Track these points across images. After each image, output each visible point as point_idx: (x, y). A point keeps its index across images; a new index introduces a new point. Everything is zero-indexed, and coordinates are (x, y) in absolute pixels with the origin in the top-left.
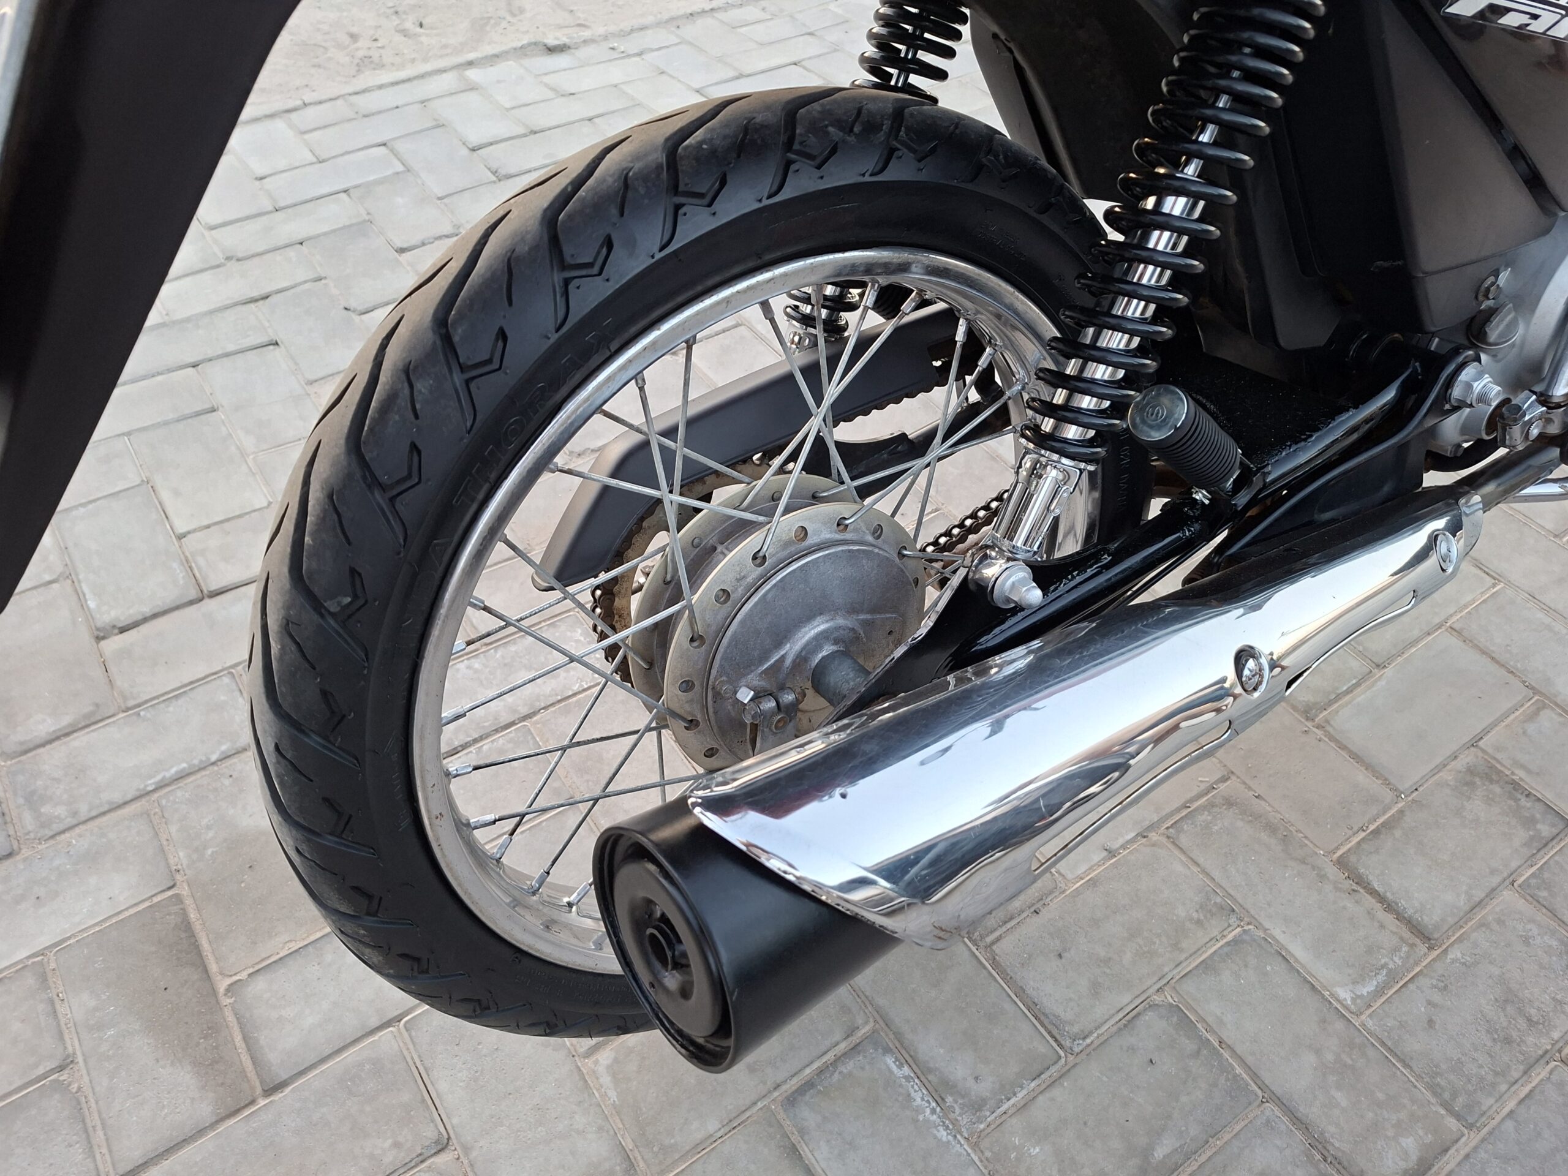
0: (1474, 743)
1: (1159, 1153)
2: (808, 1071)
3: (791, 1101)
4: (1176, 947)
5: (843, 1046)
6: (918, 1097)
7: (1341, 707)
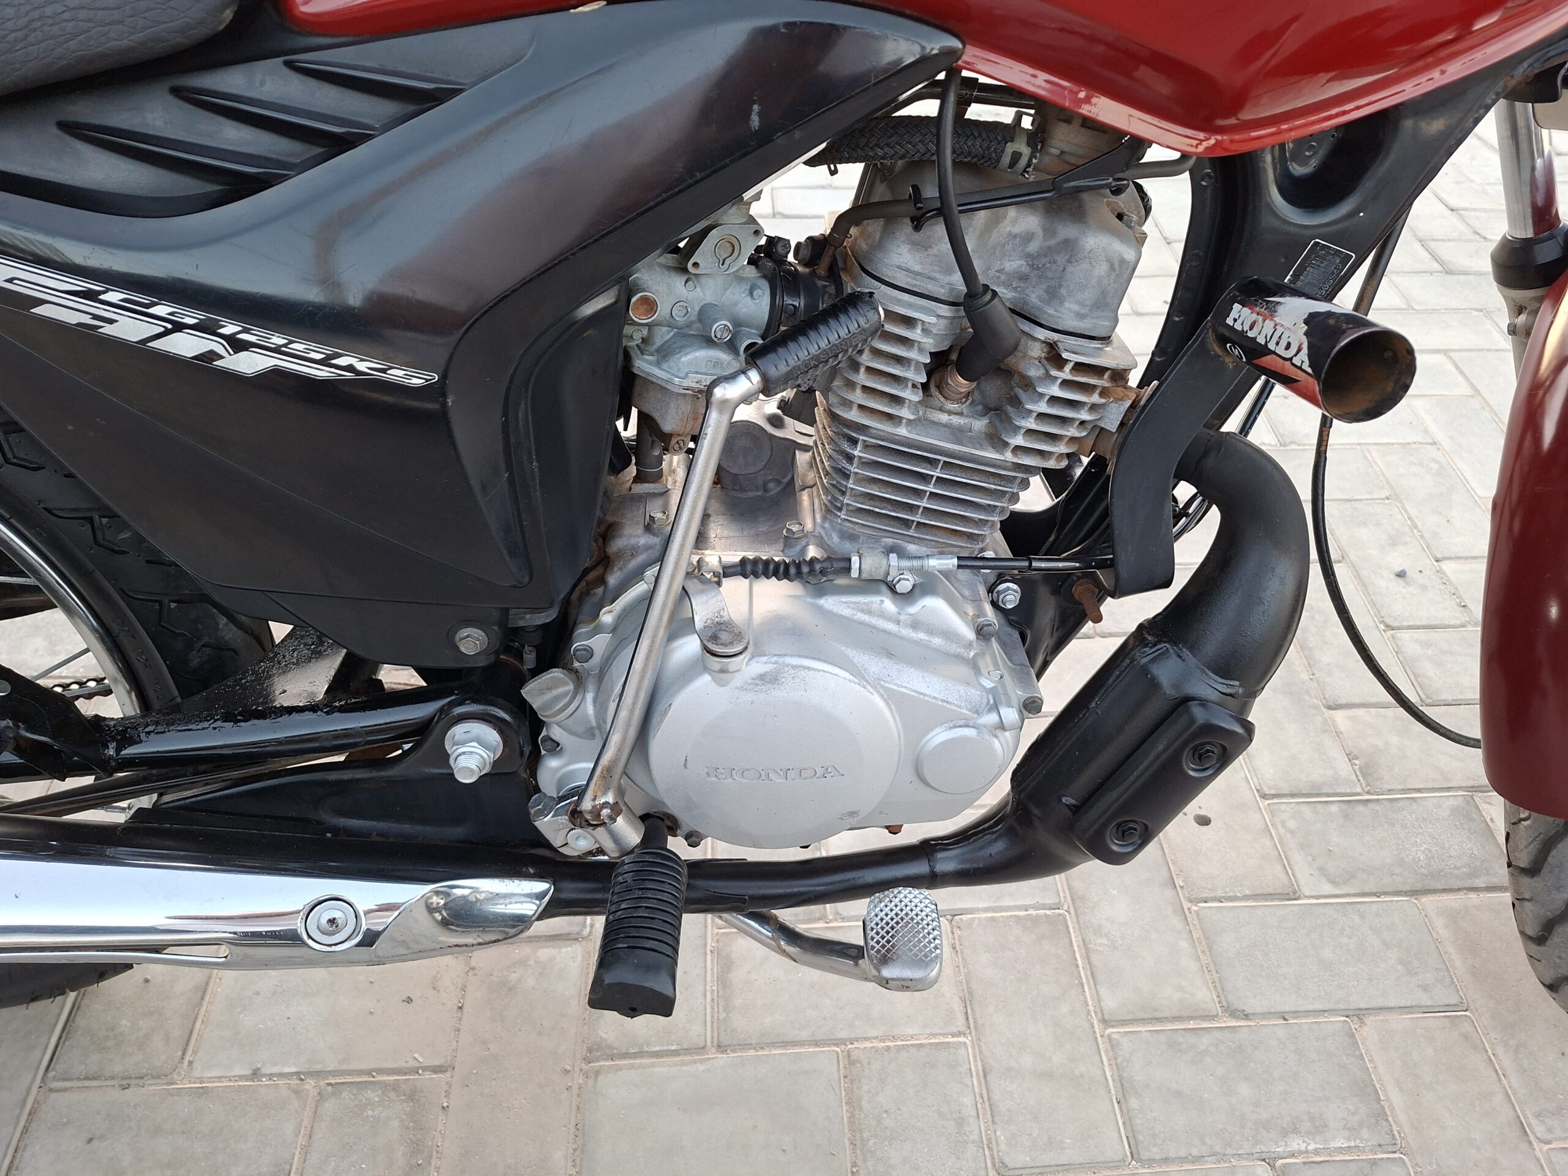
7: (632, 1067)
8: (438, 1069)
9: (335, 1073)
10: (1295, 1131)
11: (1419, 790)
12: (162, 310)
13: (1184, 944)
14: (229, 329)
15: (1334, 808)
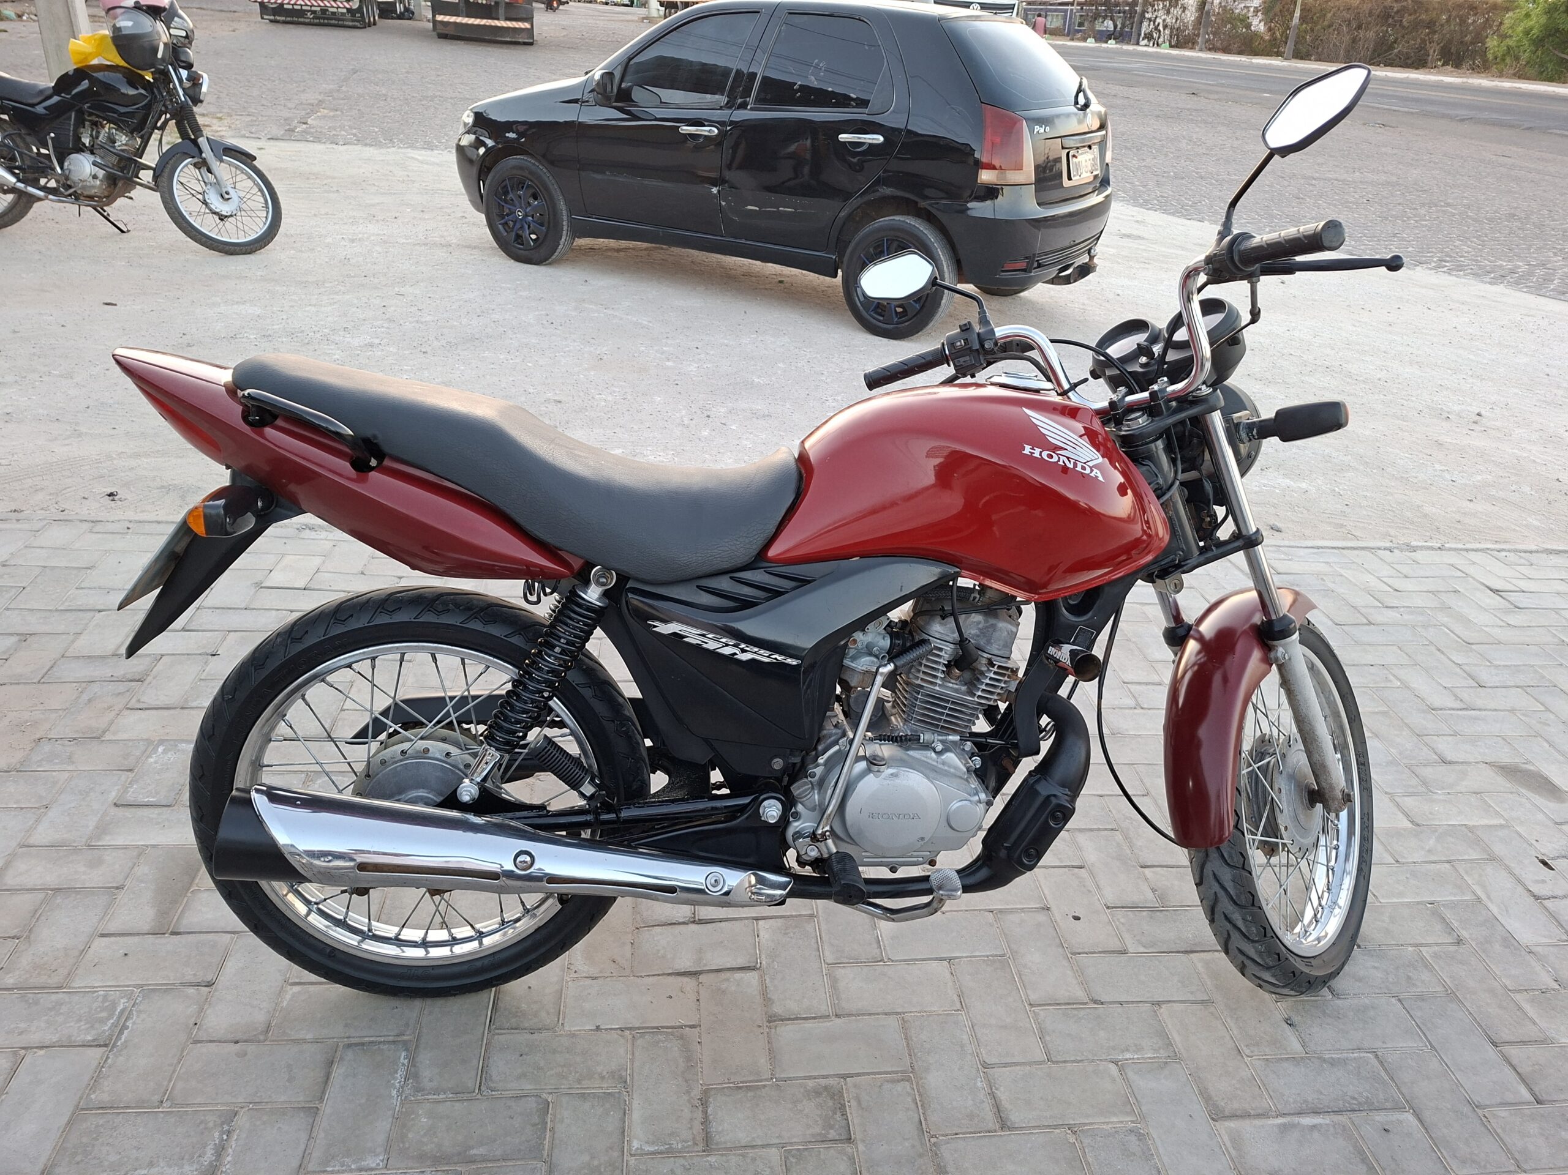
0: (844, 1077)
1: (474, 1152)
2: (367, 1039)
3: (349, 1046)
4: (579, 1081)
5: (391, 1039)
6: (400, 1073)
7: (792, 1024)
8: (692, 1027)
9: (639, 1028)
10: (1128, 1050)
11: (1189, 906)
12: (723, 640)
13: (1069, 973)
14: (742, 646)
15: (1144, 914)
